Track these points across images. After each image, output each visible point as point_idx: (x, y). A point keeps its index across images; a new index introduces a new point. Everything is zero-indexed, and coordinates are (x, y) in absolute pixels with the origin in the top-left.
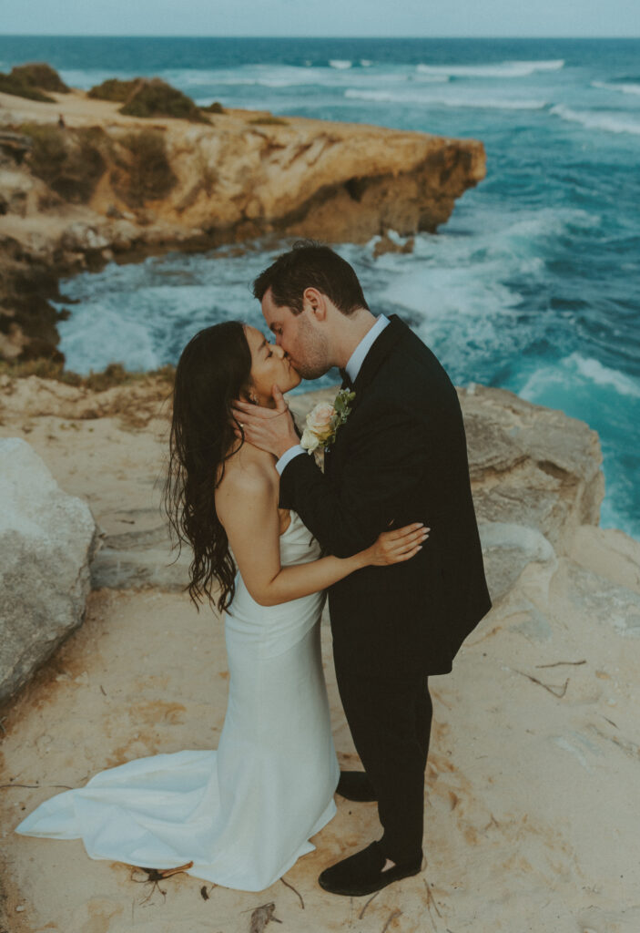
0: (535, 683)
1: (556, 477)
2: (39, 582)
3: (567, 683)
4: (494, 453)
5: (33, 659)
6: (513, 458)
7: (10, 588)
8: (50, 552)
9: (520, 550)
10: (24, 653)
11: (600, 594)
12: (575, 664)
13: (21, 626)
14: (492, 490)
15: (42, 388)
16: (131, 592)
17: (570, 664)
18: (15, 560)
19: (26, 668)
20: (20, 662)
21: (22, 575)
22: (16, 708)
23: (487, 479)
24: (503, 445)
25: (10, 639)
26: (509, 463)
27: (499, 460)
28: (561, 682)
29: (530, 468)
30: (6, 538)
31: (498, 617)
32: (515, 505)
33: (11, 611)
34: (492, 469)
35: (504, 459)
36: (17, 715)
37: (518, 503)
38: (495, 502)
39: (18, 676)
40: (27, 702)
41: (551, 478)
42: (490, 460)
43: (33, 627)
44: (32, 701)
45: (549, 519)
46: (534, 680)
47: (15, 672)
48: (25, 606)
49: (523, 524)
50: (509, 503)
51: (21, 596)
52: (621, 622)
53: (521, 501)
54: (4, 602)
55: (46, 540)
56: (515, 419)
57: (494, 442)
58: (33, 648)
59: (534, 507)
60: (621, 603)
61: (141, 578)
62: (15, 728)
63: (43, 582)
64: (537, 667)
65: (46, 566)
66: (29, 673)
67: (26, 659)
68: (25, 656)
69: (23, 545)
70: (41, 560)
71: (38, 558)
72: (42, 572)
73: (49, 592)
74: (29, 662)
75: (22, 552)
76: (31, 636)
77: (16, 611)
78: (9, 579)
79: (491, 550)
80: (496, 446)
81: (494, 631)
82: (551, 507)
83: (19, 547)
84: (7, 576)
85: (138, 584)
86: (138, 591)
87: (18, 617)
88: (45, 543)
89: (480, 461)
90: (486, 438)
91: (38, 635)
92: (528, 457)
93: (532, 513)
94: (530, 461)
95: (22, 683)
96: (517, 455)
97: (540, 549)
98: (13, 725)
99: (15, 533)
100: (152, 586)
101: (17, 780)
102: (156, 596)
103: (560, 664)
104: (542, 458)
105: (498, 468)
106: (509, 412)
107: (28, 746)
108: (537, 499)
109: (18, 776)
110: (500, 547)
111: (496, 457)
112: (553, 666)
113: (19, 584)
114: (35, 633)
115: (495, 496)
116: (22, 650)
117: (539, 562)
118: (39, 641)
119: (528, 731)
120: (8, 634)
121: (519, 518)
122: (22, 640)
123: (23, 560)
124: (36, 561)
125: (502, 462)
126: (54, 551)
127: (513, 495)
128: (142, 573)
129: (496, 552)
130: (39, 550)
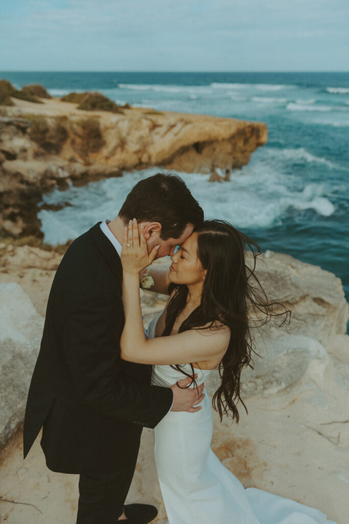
0: (320, 436)
1: (324, 307)
2: (23, 371)
3: (339, 436)
4: (288, 293)
5: (17, 420)
6: (299, 296)
7: (6, 374)
9: (307, 351)
10: (12, 416)
12: (343, 422)
13: (11, 399)
15: (31, 252)
17: (340, 422)
18: (9, 357)
19: (13, 426)
20: (9, 423)
21: (13, 367)
22: (6, 449)
24: (293, 288)
25: (4, 407)
26: (297, 299)
27: (291, 297)
28: (335, 434)
29: (309, 302)
30: (5, 343)
31: (296, 393)
32: (301, 324)
33: (5, 389)
34: (287, 302)
35: (294, 296)
36: (7, 453)
37: (303, 322)
39: (7, 431)
40: (13, 445)
41: (321, 307)
42: (286, 297)
43: (18, 400)
44: (16, 444)
45: (322, 332)
46: (320, 434)
47: (6, 428)
48: (14, 386)
49: (307, 336)
50: (298, 323)
51: (12, 380)
53: (305, 321)
54: (2, 383)
55: (28, 345)
56: (293, 271)
57: (288, 287)
58: (18, 413)
59: (313, 325)
62: (5, 462)
63: (26, 371)
64: (321, 425)
65: (27, 361)
66: (15, 428)
67: (13, 420)
68: (13, 418)
69: (15, 348)
70: (25, 357)
71: (23, 356)
72: (25, 365)
74: (15, 422)
75: (13, 352)
76: (16, 405)
77: (8, 389)
78: (5, 369)
79: (290, 351)
80: (289, 288)
81: (293, 402)
82: (322, 325)
83: (12, 349)
84: (4, 367)
87: (9, 394)
88: (28, 346)
90: (283, 284)
91: (21, 405)
92: (307, 295)
94: (309, 298)
95: (10, 435)
96: (301, 294)
97: (318, 351)
98: (4, 460)
99: (10, 340)
101: (4, 498)
103: (333, 422)
104: (315, 296)
105: (291, 302)
106: (289, 267)
107: (12, 475)
108: (314, 320)
109: (5, 495)
110: (295, 349)
111: (290, 296)
112: (330, 424)
113: (11, 372)
114: (19, 403)
116: (11, 414)
117: (318, 358)
118: (21, 409)
119: (319, 468)
120: (3, 404)
121: (304, 332)
122: (11, 408)
123: (14, 358)
124: (21, 358)
125: (292, 299)
126: (33, 352)
127: (300, 318)
129: (293, 352)
130: (24, 351)
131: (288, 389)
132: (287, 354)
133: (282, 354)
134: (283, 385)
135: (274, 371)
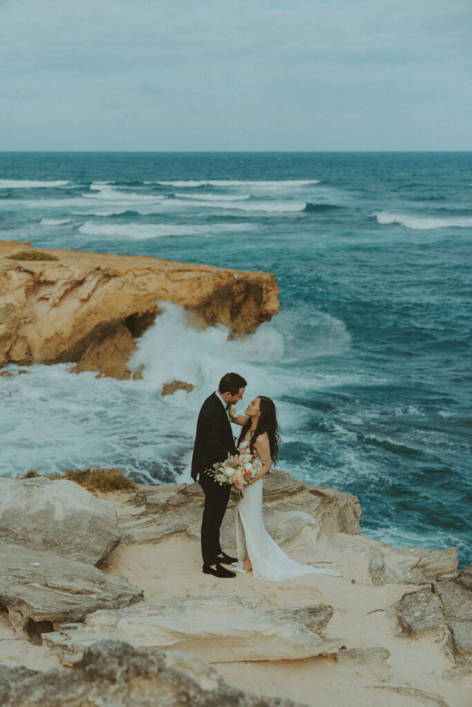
1: (319, 497)
2: (103, 524)
4: (287, 485)
5: (110, 547)
6: (296, 487)
7: (93, 525)
8: (102, 516)
9: (301, 519)
11: (341, 544)
12: (328, 563)
14: (288, 502)
16: (124, 545)
17: (325, 562)
18: (90, 518)
19: (109, 550)
20: (107, 547)
21: (95, 522)
23: (285, 498)
24: (291, 482)
26: (295, 490)
29: (305, 493)
30: (82, 511)
31: (293, 546)
32: (298, 507)
34: (286, 492)
35: (292, 487)
38: (289, 506)
41: (316, 497)
42: (285, 488)
43: (109, 537)
45: (316, 512)
48: (102, 530)
49: (302, 512)
51: (98, 528)
52: (350, 551)
53: (301, 505)
55: (98, 512)
57: (287, 481)
59: (308, 507)
60: (351, 546)
61: (128, 539)
69: (90, 513)
70: (100, 518)
72: (102, 521)
73: (108, 527)
75: (91, 515)
76: (109, 539)
77: (100, 532)
78: (91, 523)
81: (291, 552)
85: (127, 541)
86: (127, 544)
87: (102, 534)
89: (280, 488)
90: (283, 479)
92: (305, 487)
93: (307, 509)
94: (306, 490)
96: (298, 486)
97: (310, 521)
99: (84, 510)
100: (133, 542)
102: (136, 546)
103: (320, 562)
104: (312, 489)
105: (290, 492)
110: (291, 519)
111: (288, 487)
112: (318, 563)
113: (95, 524)
115: (289, 504)
116: (107, 543)
117: (310, 525)
118: (112, 540)
121: (300, 511)
122: (107, 540)
123: (93, 518)
124: (98, 518)
125: (291, 489)
127: (298, 503)
128: (128, 537)
129: (289, 521)
130: (97, 515)
131: (287, 543)
132: (286, 522)
133: (281, 523)
134: (283, 539)
135: (276, 532)
